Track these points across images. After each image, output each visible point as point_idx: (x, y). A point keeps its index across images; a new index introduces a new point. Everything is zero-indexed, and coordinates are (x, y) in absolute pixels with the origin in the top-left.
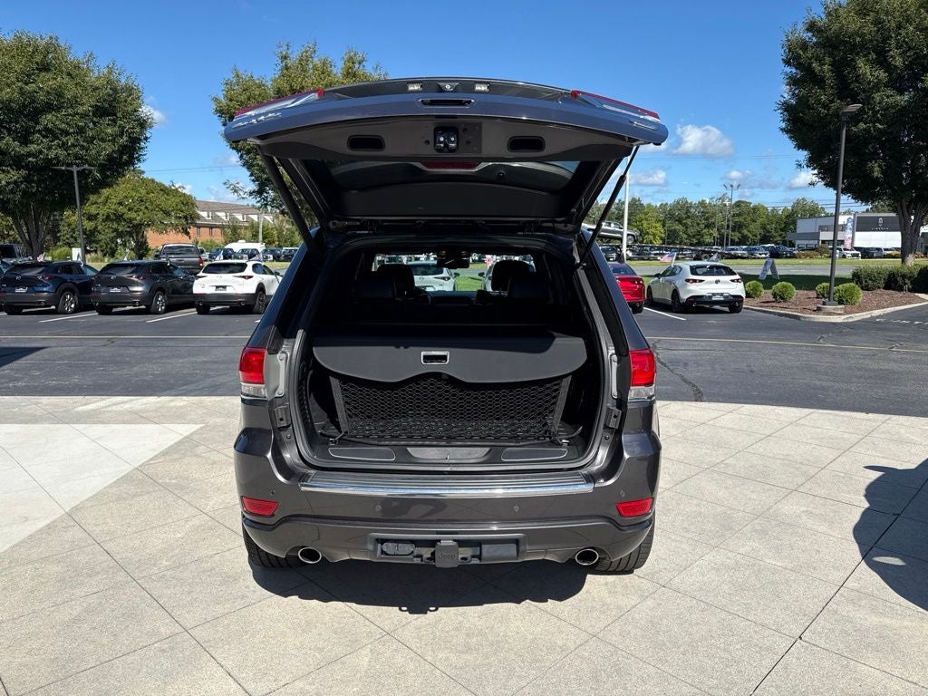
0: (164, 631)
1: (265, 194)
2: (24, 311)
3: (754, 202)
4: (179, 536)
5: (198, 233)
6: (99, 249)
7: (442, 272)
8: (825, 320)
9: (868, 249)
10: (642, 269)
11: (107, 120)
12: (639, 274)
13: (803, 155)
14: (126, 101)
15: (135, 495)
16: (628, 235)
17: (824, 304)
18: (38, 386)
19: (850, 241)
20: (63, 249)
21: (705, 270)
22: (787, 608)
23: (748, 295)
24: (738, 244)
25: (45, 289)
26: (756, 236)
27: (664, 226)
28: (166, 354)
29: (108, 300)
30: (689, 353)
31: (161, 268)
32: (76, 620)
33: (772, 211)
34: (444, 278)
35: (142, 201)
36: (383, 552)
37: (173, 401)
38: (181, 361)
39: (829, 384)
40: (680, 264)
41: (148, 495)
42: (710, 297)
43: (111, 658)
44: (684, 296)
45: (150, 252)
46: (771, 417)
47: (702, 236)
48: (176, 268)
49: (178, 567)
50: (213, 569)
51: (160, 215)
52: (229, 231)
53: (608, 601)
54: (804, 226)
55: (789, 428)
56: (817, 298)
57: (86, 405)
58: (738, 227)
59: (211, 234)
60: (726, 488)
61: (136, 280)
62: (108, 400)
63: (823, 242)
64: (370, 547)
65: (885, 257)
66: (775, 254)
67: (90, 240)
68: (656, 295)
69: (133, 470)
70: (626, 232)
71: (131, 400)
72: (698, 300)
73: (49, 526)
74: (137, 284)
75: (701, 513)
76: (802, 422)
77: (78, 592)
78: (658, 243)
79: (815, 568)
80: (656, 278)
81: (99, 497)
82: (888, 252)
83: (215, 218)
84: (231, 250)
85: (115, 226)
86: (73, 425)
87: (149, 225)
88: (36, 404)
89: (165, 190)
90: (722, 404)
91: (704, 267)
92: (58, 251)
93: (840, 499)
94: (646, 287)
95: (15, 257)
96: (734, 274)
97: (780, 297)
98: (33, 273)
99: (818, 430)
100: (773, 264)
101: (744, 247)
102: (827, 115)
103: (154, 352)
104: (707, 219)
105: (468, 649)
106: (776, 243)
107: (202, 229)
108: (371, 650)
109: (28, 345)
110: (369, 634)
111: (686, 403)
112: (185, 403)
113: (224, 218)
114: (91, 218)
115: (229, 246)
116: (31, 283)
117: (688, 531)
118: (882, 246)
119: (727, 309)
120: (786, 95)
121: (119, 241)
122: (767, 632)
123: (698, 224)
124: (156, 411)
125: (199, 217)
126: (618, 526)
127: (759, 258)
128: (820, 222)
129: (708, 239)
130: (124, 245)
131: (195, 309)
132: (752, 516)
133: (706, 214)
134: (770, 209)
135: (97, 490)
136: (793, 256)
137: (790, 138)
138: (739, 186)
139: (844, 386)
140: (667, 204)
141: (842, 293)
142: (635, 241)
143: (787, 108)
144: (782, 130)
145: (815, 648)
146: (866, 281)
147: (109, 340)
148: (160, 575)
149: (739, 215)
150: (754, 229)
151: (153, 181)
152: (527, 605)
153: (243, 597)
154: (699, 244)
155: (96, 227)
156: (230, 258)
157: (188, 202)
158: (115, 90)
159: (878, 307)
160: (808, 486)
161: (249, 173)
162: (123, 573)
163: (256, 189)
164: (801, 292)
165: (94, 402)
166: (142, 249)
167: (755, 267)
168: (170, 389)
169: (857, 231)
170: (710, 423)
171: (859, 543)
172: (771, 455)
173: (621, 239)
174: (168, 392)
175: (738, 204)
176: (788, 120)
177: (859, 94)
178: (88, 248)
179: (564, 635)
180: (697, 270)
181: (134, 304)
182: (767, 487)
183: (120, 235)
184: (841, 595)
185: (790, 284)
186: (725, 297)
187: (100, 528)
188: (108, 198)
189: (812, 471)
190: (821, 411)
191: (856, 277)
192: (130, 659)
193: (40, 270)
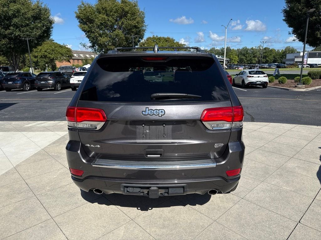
0: (44, 218)
1: (95, 47)
2: (12, 90)
3: (271, 48)
4: (55, 177)
5: (74, 62)
6: (40, 68)
7: (158, 75)
8: (298, 91)
9: (312, 64)
10: (231, 72)
11: (38, 21)
12: (230, 74)
13: (291, 29)
14: (44, 14)
15: (40, 160)
16: (226, 60)
17: (298, 84)
18: (13, 117)
19: (306, 62)
20: (27, 68)
21: (254, 72)
22: (293, 208)
23: (270, 82)
24: (265, 63)
25: (18, 82)
26: (271, 60)
27: (238, 57)
28: (59, 105)
29: (40, 86)
30: (249, 103)
31: (59, 74)
32: (10, 213)
33: (278, 51)
34: (159, 77)
35: (53, 50)
36: (127, 191)
37: (59, 123)
38: (64, 108)
39: (301, 114)
40: (245, 70)
41: (45, 160)
42: (256, 82)
43: (21, 231)
44: (246, 82)
45: (57, 69)
46: (281, 128)
47: (252, 60)
48: (64, 74)
49: (53, 190)
50: (66, 191)
51: (60, 55)
52: (84, 61)
53: (220, 205)
54: (289, 56)
55: (288, 132)
56: (295, 82)
57: (28, 124)
58: (265, 57)
59: (78, 62)
60: (265, 156)
61: (50, 78)
62: (36, 123)
63: (296, 62)
64: (122, 189)
65: (318, 67)
66: (278, 67)
67: (36, 65)
68: (236, 82)
69: (41, 150)
70: (225, 59)
71: (45, 123)
72: (251, 83)
73: (6, 173)
74: (50, 80)
75: (256, 167)
76: (293, 129)
77: (13, 201)
78: (236, 63)
79: (303, 191)
80: (236, 76)
81: (27, 161)
82: (320, 65)
83: (79, 56)
84: (85, 68)
85: (44, 60)
86: (22, 132)
87: (56, 59)
88: (10, 124)
89: (61, 47)
90: (262, 123)
91: (254, 71)
92: (26, 69)
93: (310, 161)
94: (233, 79)
95: (9, 71)
96: (265, 74)
97: (281, 82)
98: (14, 76)
99: (299, 133)
100: (278, 70)
101: (267, 64)
102: (301, 14)
103: (55, 105)
104: (254, 54)
105: (164, 227)
106: (278, 63)
107: (75, 60)
108: (125, 227)
109: (11, 102)
110: (125, 220)
111: (248, 122)
112: (64, 124)
113: (82, 56)
114: (36, 57)
115: (84, 66)
116: (13, 80)
117: (251, 175)
118: (317, 63)
119: (262, 87)
120: (285, 7)
121: (46, 65)
122: (286, 219)
123: (251, 56)
124: (53, 127)
125: (73, 56)
126: (226, 180)
127: (272, 68)
128: (295, 55)
129: (254, 62)
130: (48, 66)
131: (71, 89)
132: (276, 168)
133: (253, 52)
134: (277, 50)
135: (27, 158)
136: (285, 67)
137: (287, 23)
138: (266, 42)
139: (307, 115)
140: (239, 49)
141: (304, 80)
142: (228, 62)
143: (285, 11)
144: (284, 20)
145: (306, 227)
146: (313, 76)
147: (40, 100)
148: (46, 193)
149: (265, 53)
150: (271, 58)
151: (57, 43)
152: (188, 207)
153: (76, 203)
154: (251, 63)
155: (38, 60)
156: (85, 70)
157: (69, 50)
158: (40, 10)
159: (317, 86)
160: (297, 155)
161: (89, 40)
162: (31, 193)
163: (92, 45)
164: (289, 80)
165: (31, 123)
166: (54, 67)
167: (272, 71)
168: (59, 118)
169: (309, 58)
170: (258, 130)
171: (319, 179)
172: (282, 143)
173: (223, 62)
174: (59, 119)
175: (265, 49)
176: (286, 16)
177: (314, 5)
178: (36, 68)
179: (203, 221)
180: (251, 72)
181: (49, 87)
182: (281, 156)
183: (47, 63)
184: (315, 203)
185: (285, 77)
186: (261, 82)
187: (26, 173)
188: (41, 50)
189: (298, 150)
190: (300, 125)
191: (309, 74)
192: (29, 230)
193: (17, 75)
